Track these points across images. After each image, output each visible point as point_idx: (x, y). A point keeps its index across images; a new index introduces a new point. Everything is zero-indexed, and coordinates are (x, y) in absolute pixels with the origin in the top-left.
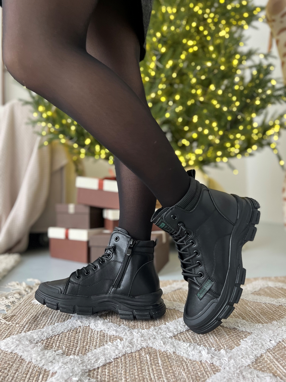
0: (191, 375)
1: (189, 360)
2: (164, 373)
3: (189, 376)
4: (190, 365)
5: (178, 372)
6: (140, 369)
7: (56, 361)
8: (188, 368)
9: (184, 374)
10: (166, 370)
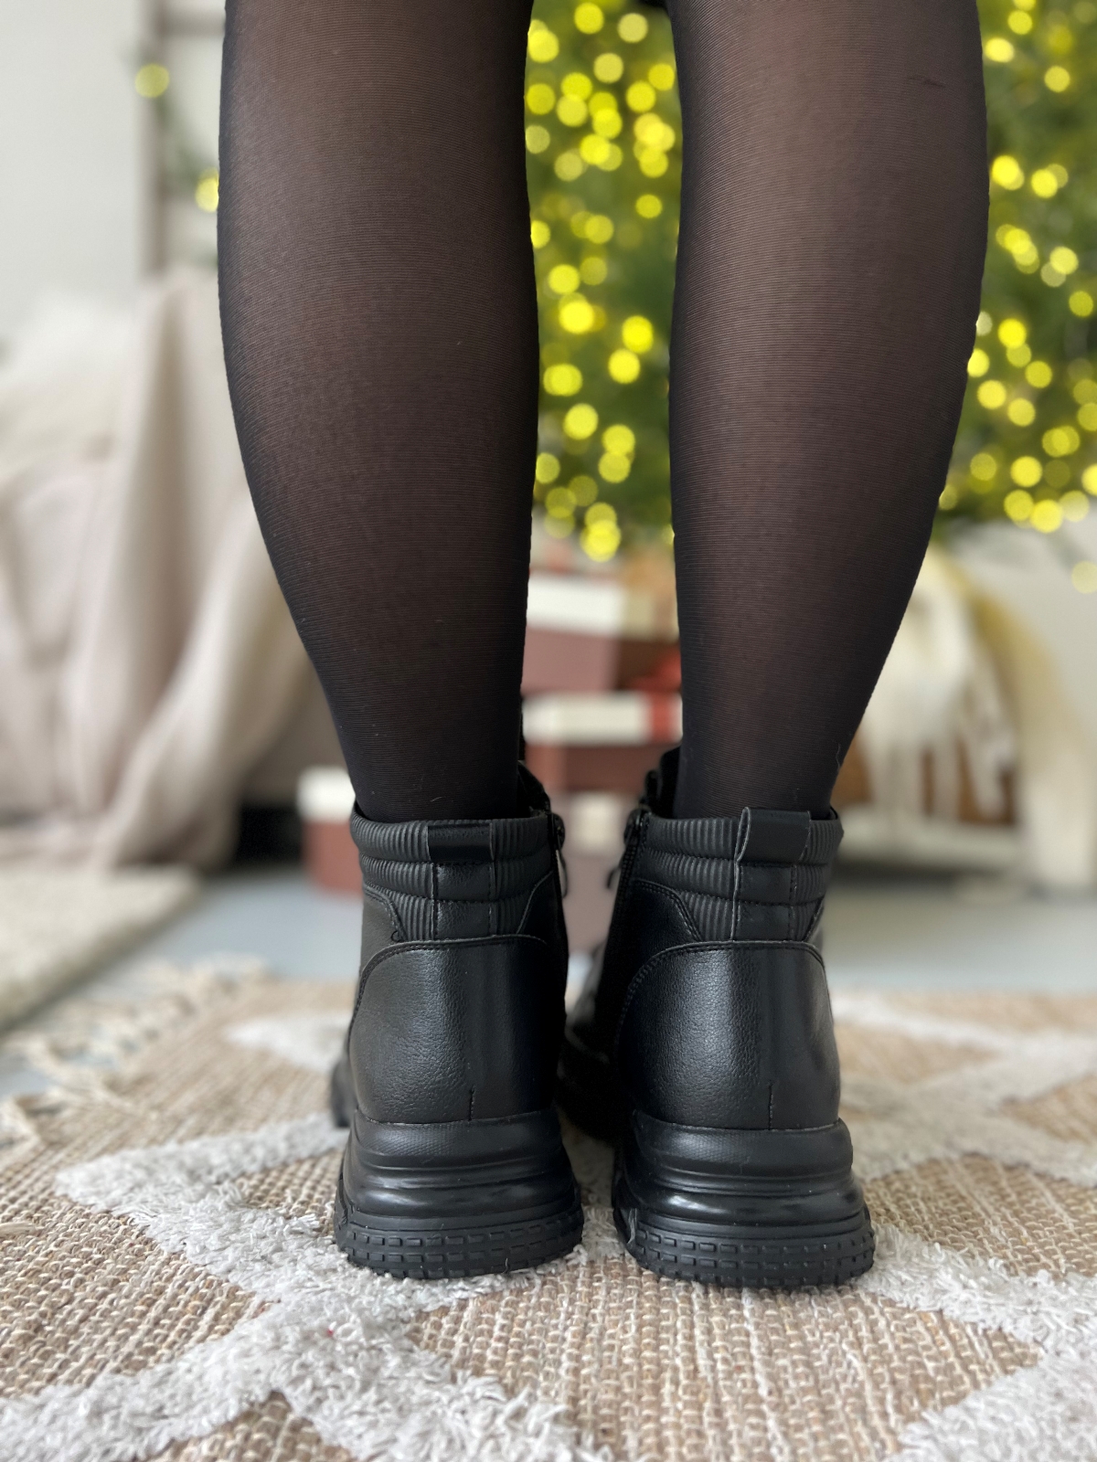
0: (892, 1371)
1: (883, 1302)
2: (759, 1348)
3: (881, 1375)
4: (888, 1325)
5: (827, 1351)
6: (650, 1324)
7: (283, 1258)
8: (875, 1340)
9: (857, 1363)
10: (774, 1338)
